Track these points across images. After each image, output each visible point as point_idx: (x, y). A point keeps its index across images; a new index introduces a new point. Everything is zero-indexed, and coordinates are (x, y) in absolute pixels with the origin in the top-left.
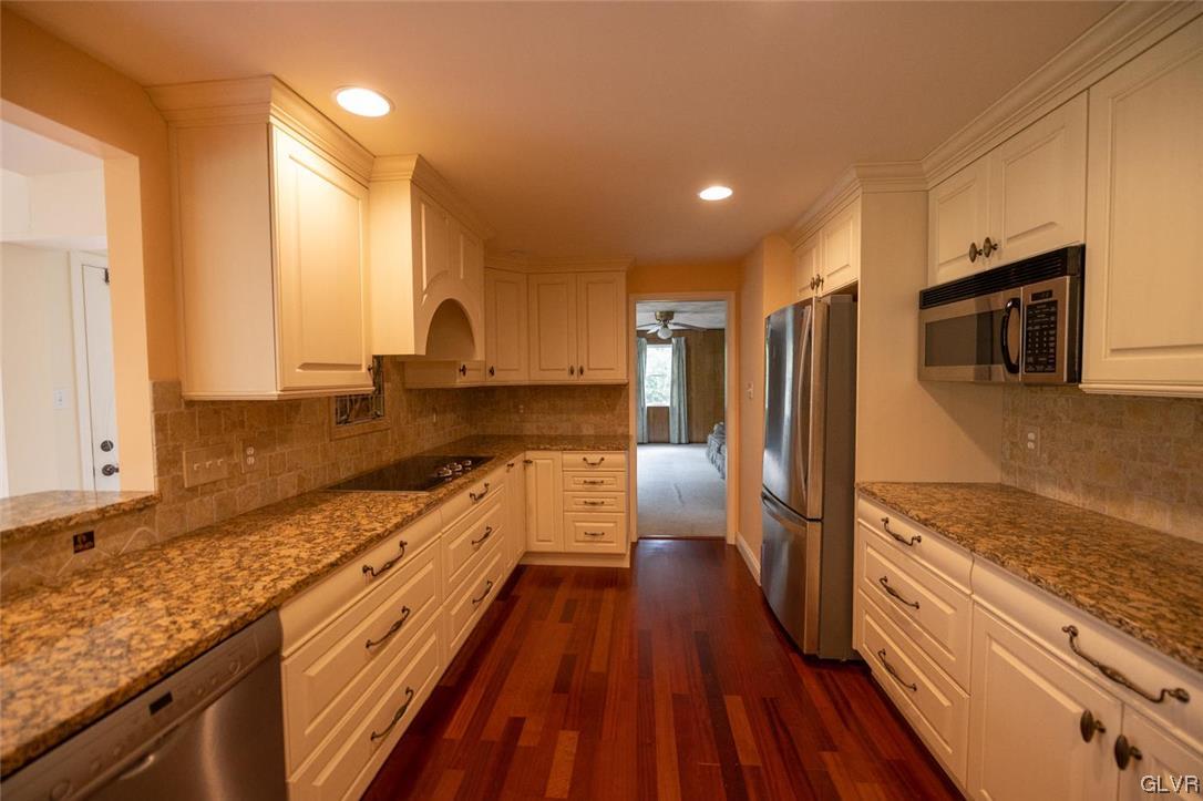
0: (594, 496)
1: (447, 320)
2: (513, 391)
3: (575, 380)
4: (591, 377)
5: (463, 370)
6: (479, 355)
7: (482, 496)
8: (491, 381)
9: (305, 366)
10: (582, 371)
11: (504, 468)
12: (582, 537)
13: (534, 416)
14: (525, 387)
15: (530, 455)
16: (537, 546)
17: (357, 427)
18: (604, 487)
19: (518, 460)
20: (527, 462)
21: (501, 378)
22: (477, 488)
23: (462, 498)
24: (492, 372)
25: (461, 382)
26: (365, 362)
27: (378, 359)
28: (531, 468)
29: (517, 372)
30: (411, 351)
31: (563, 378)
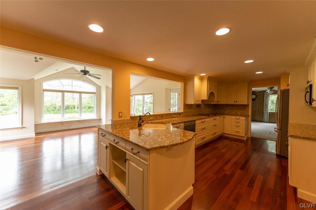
0: (238, 124)
1: (211, 95)
2: (223, 105)
3: (235, 103)
4: (239, 103)
5: (213, 101)
6: (216, 99)
7: (215, 119)
8: (218, 103)
9: (196, 101)
10: (237, 102)
11: (219, 117)
12: (235, 132)
13: (227, 110)
14: (225, 104)
15: (225, 116)
16: (225, 132)
17: (198, 108)
18: (240, 123)
19: (222, 116)
20: (224, 117)
21: (220, 103)
22: (215, 118)
23: (212, 119)
24: (218, 102)
25: (213, 103)
26: (201, 101)
27: (202, 100)
28: (225, 119)
29: (223, 102)
30: (206, 99)
31: (233, 103)
